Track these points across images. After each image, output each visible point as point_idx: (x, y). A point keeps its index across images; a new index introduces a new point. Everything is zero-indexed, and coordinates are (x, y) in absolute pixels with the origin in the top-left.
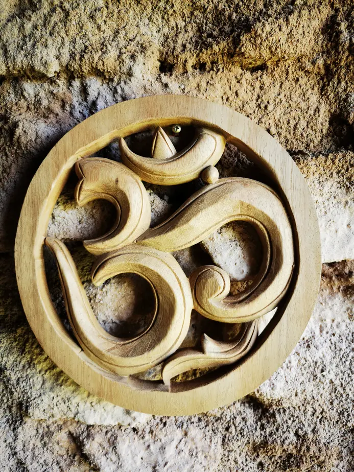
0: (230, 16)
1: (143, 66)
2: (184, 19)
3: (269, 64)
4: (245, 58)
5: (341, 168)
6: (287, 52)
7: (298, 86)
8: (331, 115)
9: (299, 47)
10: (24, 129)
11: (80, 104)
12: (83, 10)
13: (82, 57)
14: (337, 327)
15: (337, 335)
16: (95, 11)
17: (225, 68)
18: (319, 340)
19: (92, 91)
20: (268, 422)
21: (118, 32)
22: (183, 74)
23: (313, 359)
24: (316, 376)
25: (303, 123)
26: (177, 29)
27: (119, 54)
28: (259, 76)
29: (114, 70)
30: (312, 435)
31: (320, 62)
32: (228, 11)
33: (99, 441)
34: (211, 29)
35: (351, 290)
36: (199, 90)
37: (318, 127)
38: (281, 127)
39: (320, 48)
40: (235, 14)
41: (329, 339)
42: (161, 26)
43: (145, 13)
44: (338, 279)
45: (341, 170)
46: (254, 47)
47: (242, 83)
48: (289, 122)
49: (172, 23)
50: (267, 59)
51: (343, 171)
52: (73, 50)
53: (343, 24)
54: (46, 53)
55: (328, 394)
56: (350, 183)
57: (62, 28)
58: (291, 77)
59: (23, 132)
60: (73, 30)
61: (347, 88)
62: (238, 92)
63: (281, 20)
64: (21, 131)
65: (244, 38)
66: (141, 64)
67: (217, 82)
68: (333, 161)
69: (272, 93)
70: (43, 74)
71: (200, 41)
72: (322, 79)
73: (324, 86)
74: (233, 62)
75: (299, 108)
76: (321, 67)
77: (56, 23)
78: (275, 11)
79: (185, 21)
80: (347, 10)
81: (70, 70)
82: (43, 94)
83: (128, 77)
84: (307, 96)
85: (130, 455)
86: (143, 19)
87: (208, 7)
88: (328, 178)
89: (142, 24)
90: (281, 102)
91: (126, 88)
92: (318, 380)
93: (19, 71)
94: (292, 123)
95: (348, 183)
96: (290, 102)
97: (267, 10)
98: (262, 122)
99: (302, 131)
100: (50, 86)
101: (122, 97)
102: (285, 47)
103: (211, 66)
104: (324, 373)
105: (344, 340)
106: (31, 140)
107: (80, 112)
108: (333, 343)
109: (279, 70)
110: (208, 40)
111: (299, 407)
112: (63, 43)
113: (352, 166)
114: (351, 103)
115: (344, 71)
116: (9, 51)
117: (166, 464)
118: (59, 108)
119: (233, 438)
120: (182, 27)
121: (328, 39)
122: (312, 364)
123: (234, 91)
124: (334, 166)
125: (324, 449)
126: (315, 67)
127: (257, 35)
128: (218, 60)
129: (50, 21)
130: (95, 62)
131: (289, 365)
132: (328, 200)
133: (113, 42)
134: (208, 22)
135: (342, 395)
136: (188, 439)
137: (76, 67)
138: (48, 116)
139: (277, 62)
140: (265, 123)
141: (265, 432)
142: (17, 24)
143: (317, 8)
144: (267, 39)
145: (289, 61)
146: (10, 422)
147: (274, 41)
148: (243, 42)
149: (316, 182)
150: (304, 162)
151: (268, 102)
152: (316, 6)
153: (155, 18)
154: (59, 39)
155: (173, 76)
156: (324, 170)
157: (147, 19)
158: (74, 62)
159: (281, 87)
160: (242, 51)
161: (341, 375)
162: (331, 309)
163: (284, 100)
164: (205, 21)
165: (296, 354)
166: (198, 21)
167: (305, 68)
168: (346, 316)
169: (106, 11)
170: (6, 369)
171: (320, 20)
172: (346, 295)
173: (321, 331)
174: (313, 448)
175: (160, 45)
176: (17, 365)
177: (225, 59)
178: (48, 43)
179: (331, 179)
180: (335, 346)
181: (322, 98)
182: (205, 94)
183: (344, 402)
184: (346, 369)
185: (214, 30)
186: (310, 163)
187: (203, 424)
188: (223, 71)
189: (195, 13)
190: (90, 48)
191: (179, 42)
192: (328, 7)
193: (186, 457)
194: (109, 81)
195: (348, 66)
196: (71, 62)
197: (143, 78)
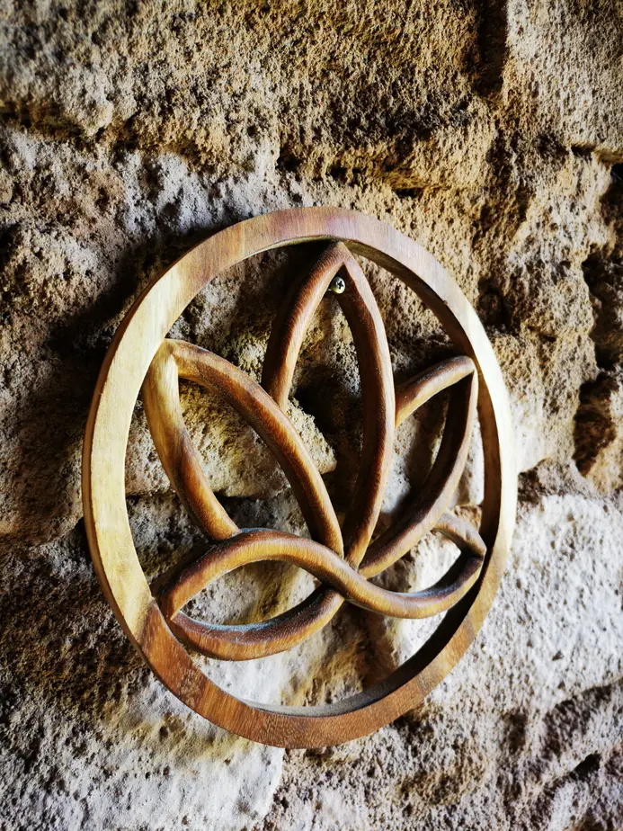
0: (385, 101)
1: (271, 156)
2: (312, 79)
3: (426, 191)
5: (505, 360)
8: (481, 280)
10: (38, 249)
11: (139, 204)
13: (166, 110)
16: (182, 17)
17: (373, 185)
19: (170, 184)
20: (421, 742)
21: (215, 72)
22: (317, 181)
27: (225, 120)
28: (410, 206)
29: (221, 151)
31: (481, 202)
34: (354, 111)
40: (392, 99)
42: (277, 82)
46: (427, 164)
47: (392, 214)
49: (296, 82)
58: (444, 216)
59: (33, 256)
60: (143, 49)
61: (504, 244)
63: (459, 132)
65: (418, 147)
67: (364, 206)
69: (424, 236)
71: (339, 127)
72: (475, 224)
73: (478, 235)
75: (452, 264)
78: (445, 113)
79: (312, 83)
81: (133, 131)
82: (58, 168)
84: (459, 248)
86: (254, 60)
89: (251, 67)
91: (236, 190)
92: (478, 660)
93: (12, 104)
96: (443, 253)
97: (436, 108)
100: (77, 153)
101: (226, 206)
103: (353, 176)
106: (56, 276)
107: (136, 220)
111: (457, 706)
112: (122, 68)
114: (506, 267)
118: (94, 204)
119: (380, 784)
120: (309, 94)
121: (493, 173)
126: (473, 208)
127: (435, 148)
128: (365, 170)
134: (348, 98)
135: (499, 673)
136: (324, 812)
138: (72, 222)
141: (419, 758)
148: (414, 153)
153: (272, 65)
157: (259, 62)
160: (411, 166)
164: (343, 95)
166: (332, 91)
167: (462, 206)
171: (488, 141)
174: (474, 758)
175: (276, 115)
177: (376, 169)
178: (91, 59)
181: (473, 252)
185: (359, 115)
187: (335, 779)
188: (371, 189)
189: (332, 75)
190: (178, 94)
191: (307, 119)
194: (202, 169)
195: (511, 216)
196: (141, 115)
197: (264, 178)
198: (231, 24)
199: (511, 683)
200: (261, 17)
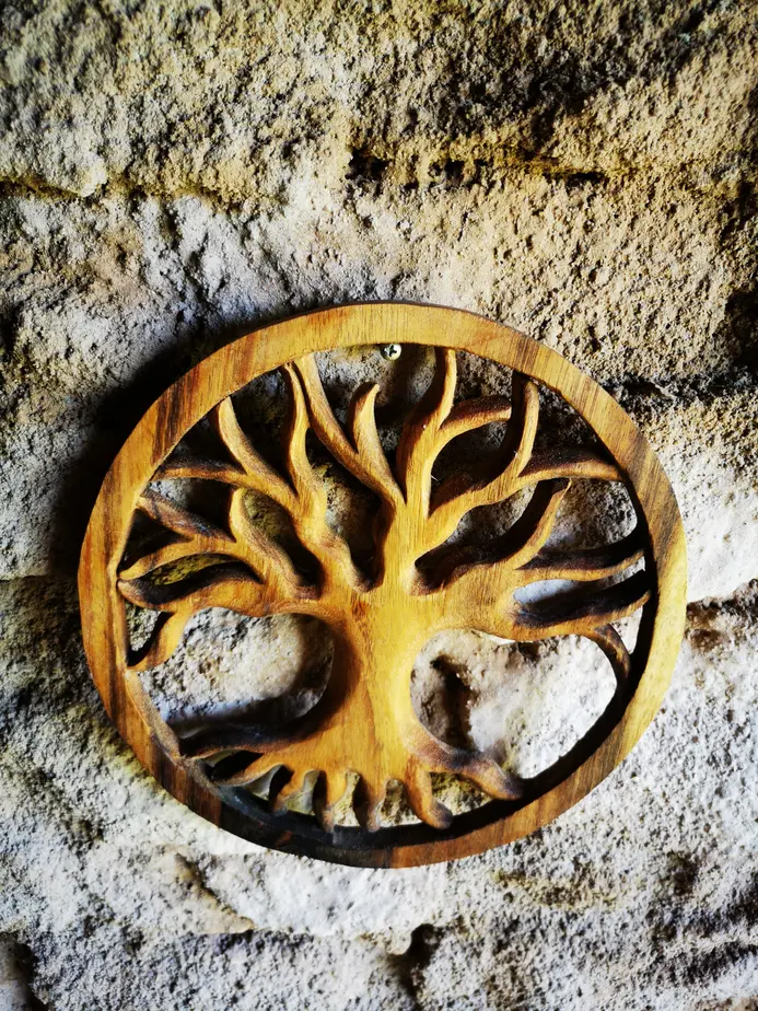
1: (314, 179)
2: (415, 33)
3: (611, 176)
6: (659, 159)
7: (671, 224)
9: (689, 146)
10: (38, 329)
11: (161, 256)
12: (156, 18)
13: (162, 154)
15: (669, 712)
16: (189, 18)
17: (507, 180)
19: (190, 232)
20: (529, 843)
21: (247, 74)
22: (408, 189)
24: (621, 783)
25: (669, 313)
26: (397, 63)
27: (252, 141)
28: (585, 199)
29: (244, 186)
30: (602, 863)
31: (732, 178)
32: (527, 29)
33: (234, 871)
34: (481, 70)
35: (708, 640)
36: (443, 235)
37: (701, 323)
38: (620, 322)
39: (738, 143)
40: (545, 42)
42: (355, 54)
43: (316, 17)
45: (732, 432)
46: (584, 149)
47: (543, 218)
48: (638, 311)
49: (385, 46)
51: (736, 434)
52: (139, 130)
54: (72, 142)
55: (638, 804)
56: (746, 459)
57: (106, 71)
58: (658, 202)
59: (35, 336)
60: (135, 76)
62: (533, 239)
63: (657, 85)
64: (29, 332)
65: (561, 127)
66: (309, 175)
67: (486, 215)
68: (720, 415)
69: (608, 243)
70: (69, 191)
71: (453, 103)
72: (728, 209)
73: (729, 228)
74: (528, 168)
75: (666, 277)
76: (732, 185)
77: (88, 56)
78: (647, 47)
79: (417, 38)
81: (133, 182)
82: (71, 230)
83: (277, 204)
84: (687, 250)
85: (289, 893)
86: (311, 36)
87: (478, 10)
88: (703, 447)
89: (308, 48)
90: (628, 263)
91: (273, 229)
92: (623, 788)
93: (6, 178)
94: (645, 313)
95: (741, 460)
96: (648, 263)
97: (627, 42)
98: (579, 311)
99: (664, 331)
100: (86, 211)
101: (262, 248)
102: (656, 151)
103: (474, 171)
104: (636, 779)
105: (681, 719)
106: (56, 355)
107: (162, 273)
108: (660, 725)
109: (634, 186)
110: (473, 107)
111: (585, 824)
112: (111, 111)
113: (757, 426)
117: (350, 905)
118: (113, 263)
120: (410, 57)
123: (525, 236)
124: (720, 424)
125: (618, 882)
126: (718, 186)
127: (592, 125)
128: (492, 160)
129: (71, 49)
130: (196, 169)
132: (695, 489)
133: (237, 107)
134: (475, 50)
135: (661, 809)
137: (150, 178)
138: (87, 286)
139: (631, 169)
140: (586, 313)
141: (522, 858)
143: (751, 42)
144: (616, 135)
146: (70, 842)
147: (633, 139)
148: (558, 135)
149: (678, 457)
150: (658, 421)
151: (598, 263)
152: (747, 38)
153: (341, 34)
154: (100, 100)
155: (384, 198)
156: (698, 432)
157: (320, 34)
158: (145, 167)
159: (632, 225)
160: (554, 156)
161: (665, 780)
163: (634, 258)
164: (467, 45)
166: (450, 43)
167: (694, 186)
168: (691, 682)
169: (215, 19)
170: (54, 776)
171: (751, 73)
172: (699, 646)
174: (601, 882)
175: (353, 103)
176: (74, 769)
177: (510, 160)
178: (73, 112)
179: (709, 449)
180: (663, 731)
181: (720, 252)
182: (456, 244)
183: (664, 818)
184: (676, 771)
185: (489, 78)
186: (670, 423)
188: (503, 187)
189: (447, 21)
190: (181, 127)
191: (399, 100)
193: (385, 893)
194: (230, 209)
196: (136, 165)
197: (312, 206)
199: (680, 824)
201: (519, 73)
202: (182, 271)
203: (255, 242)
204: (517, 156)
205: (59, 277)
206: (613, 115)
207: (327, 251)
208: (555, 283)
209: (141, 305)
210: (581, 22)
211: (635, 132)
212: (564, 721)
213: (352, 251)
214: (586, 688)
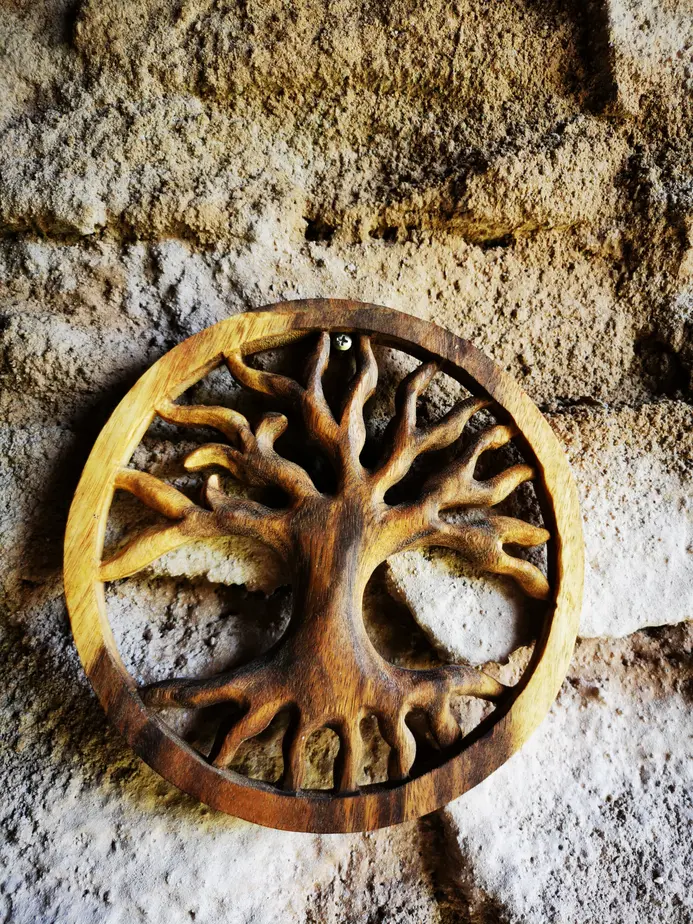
0: (444, 147)
1: (276, 224)
2: (355, 147)
3: (517, 235)
4: (475, 220)
5: (666, 434)
6: (553, 214)
7: (572, 278)
8: (637, 335)
9: (575, 205)
10: (22, 331)
11: (143, 290)
12: (161, 118)
13: (154, 199)
14: (678, 770)
16: (186, 119)
17: (433, 238)
18: (641, 802)
19: (170, 266)
21: (227, 161)
22: (354, 244)
23: (633, 845)
24: (642, 887)
25: (585, 348)
26: (342, 164)
27: (228, 199)
28: (498, 257)
29: (218, 228)
31: (614, 236)
32: (439, 136)
34: (407, 167)
36: (385, 276)
37: (615, 355)
38: (544, 353)
39: (613, 211)
40: (452, 143)
41: (663, 798)
42: (310, 158)
43: (281, 131)
44: (672, 665)
45: (666, 437)
46: (492, 200)
47: (466, 267)
48: (558, 344)
49: (333, 153)
50: (515, 224)
51: (671, 439)
52: (138, 186)
53: (653, 170)
54: (82, 188)
56: (686, 464)
57: (118, 145)
58: (558, 260)
59: (18, 337)
60: (139, 151)
61: (666, 284)
62: (460, 282)
63: (542, 156)
64: (13, 335)
65: (473, 183)
66: (273, 220)
67: (419, 263)
68: (651, 420)
69: (523, 288)
70: (72, 228)
71: (386, 187)
72: (617, 267)
73: (622, 279)
74: (449, 228)
75: (576, 318)
76: (616, 245)
77: (106, 136)
78: (529, 142)
79: (357, 151)
80: (657, 150)
81: (127, 224)
82: (67, 267)
83: (244, 242)
84: (590, 297)
86: (277, 142)
88: (643, 452)
89: (274, 150)
90: (542, 306)
91: (240, 263)
92: (647, 897)
93: (21, 219)
94: (565, 346)
95: (682, 463)
96: (559, 306)
97: (514, 139)
98: (507, 342)
99: (584, 360)
100: (84, 252)
101: (230, 280)
102: (549, 204)
103: (406, 234)
104: (660, 880)
106: (34, 354)
107: (141, 305)
108: (672, 807)
109: (536, 247)
110: (403, 186)
112: (117, 172)
113: (688, 429)
114: (674, 313)
115: (659, 253)
116: (6, 180)
118: (99, 295)
120: (352, 162)
121: (626, 197)
122: (632, 858)
123: (453, 281)
124: (653, 430)
126: (605, 246)
127: (498, 179)
128: (420, 224)
129: (94, 131)
130: (181, 209)
131: (582, 860)
132: (645, 496)
133: (217, 178)
134: (402, 156)
137: (142, 217)
138: (73, 311)
139: (532, 232)
140: (513, 344)
142: (27, 132)
143: (605, 141)
144: (516, 186)
145: (555, 232)
147: (530, 191)
148: (470, 190)
149: (621, 459)
150: (595, 418)
151: (517, 305)
152: (603, 139)
153: (300, 142)
154: (110, 164)
155: (334, 248)
156: (634, 437)
157: (284, 143)
158: (139, 208)
159: (540, 278)
160: (470, 207)
162: (662, 730)
163: (547, 302)
164: (395, 154)
165: (595, 835)
166: (382, 153)
167: (585, 246)
169: (206, 121)
171: (610, 162)
172: (692, 699)
173: (644, 781)
175: (309, 190)
177: (435, 221)
178: (87, 170)
179: (649, 455)
180: (678, 815)
181: (618, 302)
182: (395, 282)
185: (413, 170)
186: (606, 421)
188: (430, 243)
189: (378, 138)
190: (172, 184)
191: (345, 186)
192: (624, 141)
194: (206, 249)
195: (666, 246)
196: (131, 207)
197: (274, 247)
198: (245, 115)
200: (278, 101)
201: (434, 164)
202: (159, 304)
203: (225, 274)
204: (440, 217)
205: (49, 306)
206: (512, 170)
207: (286, 283)
208: (483, 320)
209: (119, 330)
210: (478, 131)
211: (530, 185)
212: (558, 800)
213: (307, 284)
214: (578, 757)
